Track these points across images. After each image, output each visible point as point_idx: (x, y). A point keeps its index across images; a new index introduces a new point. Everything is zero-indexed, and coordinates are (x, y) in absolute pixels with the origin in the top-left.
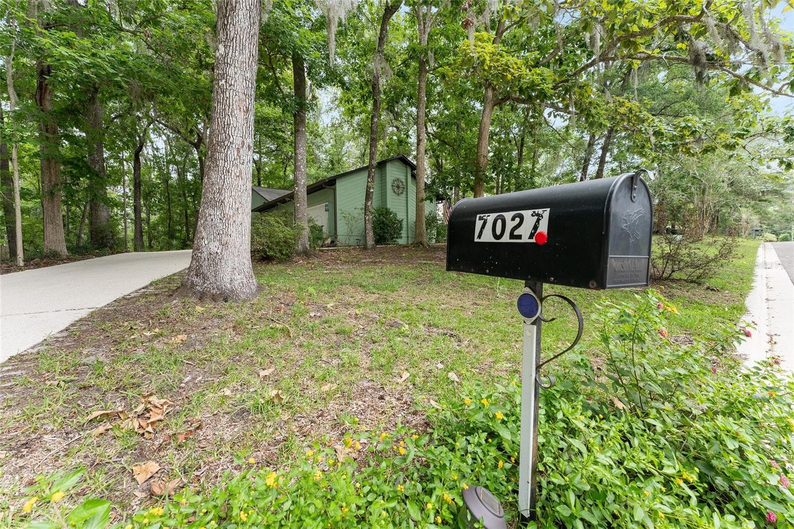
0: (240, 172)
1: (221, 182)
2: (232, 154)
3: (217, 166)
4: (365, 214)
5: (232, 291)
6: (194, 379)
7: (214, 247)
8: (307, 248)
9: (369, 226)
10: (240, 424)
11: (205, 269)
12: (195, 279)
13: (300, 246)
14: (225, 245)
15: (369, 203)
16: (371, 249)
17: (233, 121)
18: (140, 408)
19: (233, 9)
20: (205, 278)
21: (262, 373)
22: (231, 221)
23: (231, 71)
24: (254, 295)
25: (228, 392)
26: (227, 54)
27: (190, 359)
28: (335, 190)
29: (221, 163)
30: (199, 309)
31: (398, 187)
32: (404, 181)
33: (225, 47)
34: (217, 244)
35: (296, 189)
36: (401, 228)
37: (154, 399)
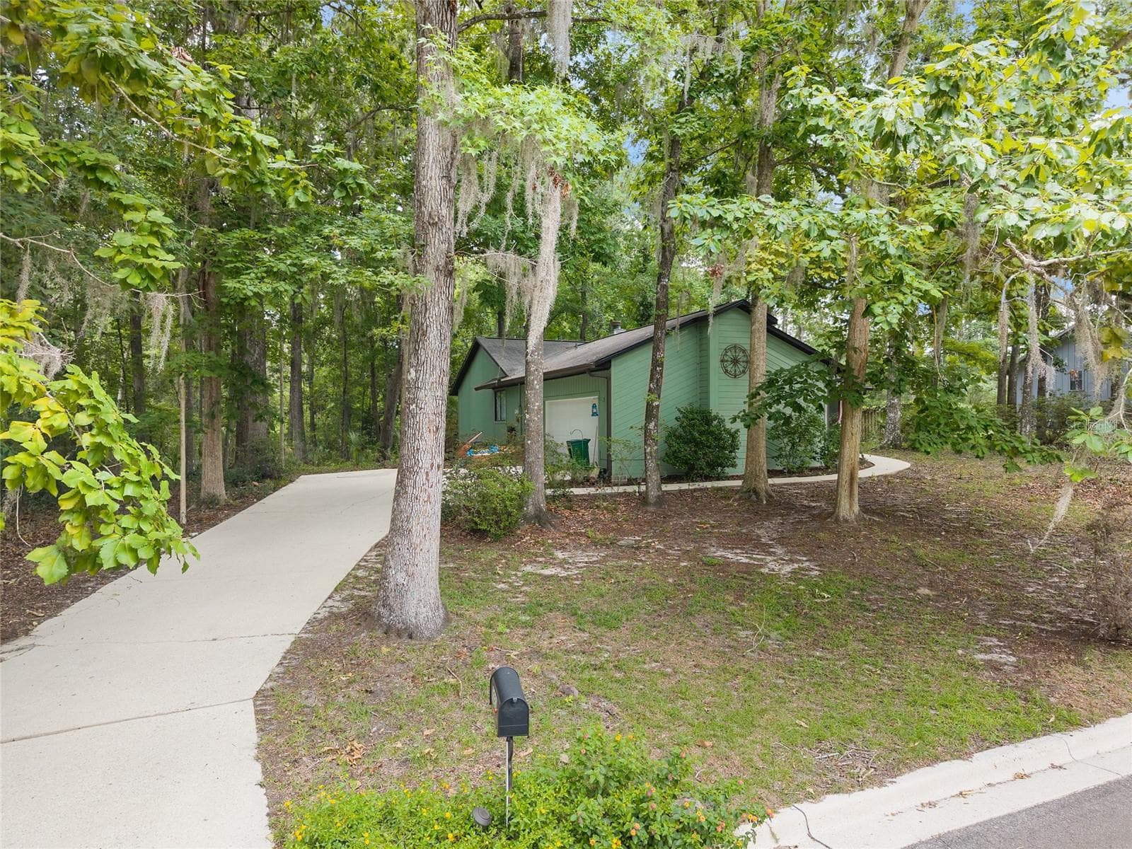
0: (429, 497)
1: (409, 510)
2: (421, 478)
3: (406, 493)
4: (646, 444)
5: (417, 627)
6: (379, 730)
7: (401, 578)
8: (541, 510)
9: (651, 465)
10: (403, 769)
11: (391, 601)
12: (382, 610)
13: (530, 507)
14: (411, 576)
15: (652, 426)
16: (655, 504)
17: (422, 445)
18: (348, 748)
19: (424, 334)
20: (391, 610)
21: (427, 732)
22: (418, 549)
23: (421, 394)
24: (439, 632)
25: (399, 745)
26: (418, 379)
27: (376, 711)
28: (609, 379)
29: (409, 490)
30: (385, 650)
31: (735, 361)
32: (747, 347)
33: (416, 371)
34: (404, 574)
35: (527, 416)
36: (734, 447)
37: (355, 743)
